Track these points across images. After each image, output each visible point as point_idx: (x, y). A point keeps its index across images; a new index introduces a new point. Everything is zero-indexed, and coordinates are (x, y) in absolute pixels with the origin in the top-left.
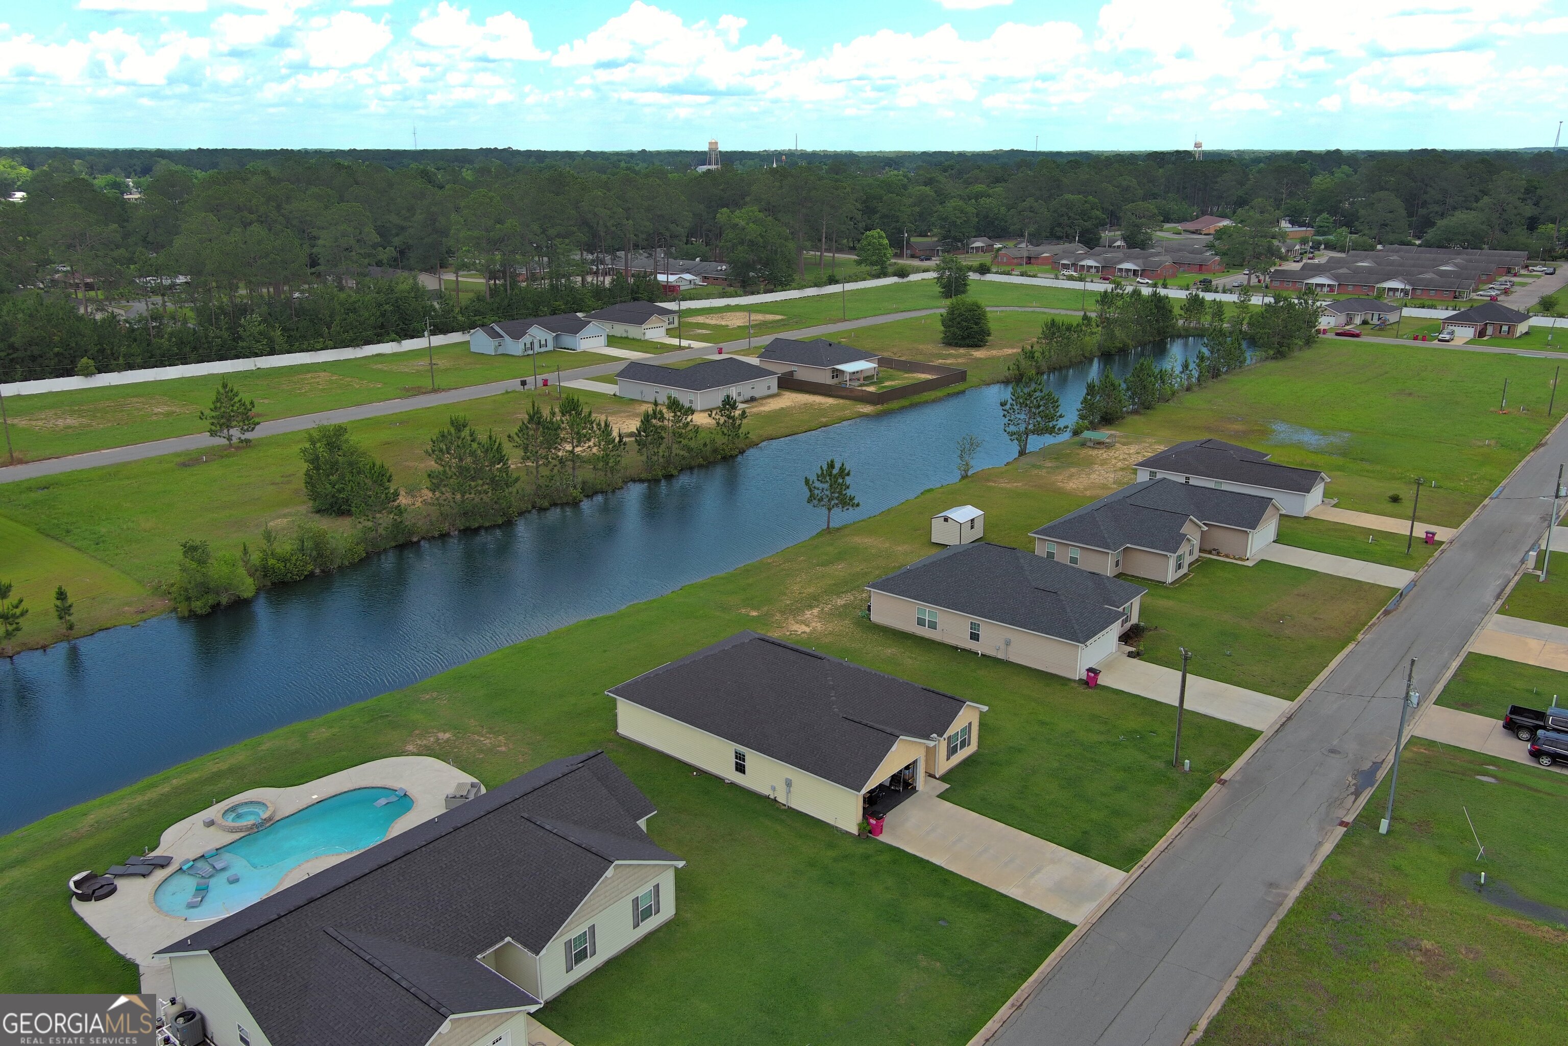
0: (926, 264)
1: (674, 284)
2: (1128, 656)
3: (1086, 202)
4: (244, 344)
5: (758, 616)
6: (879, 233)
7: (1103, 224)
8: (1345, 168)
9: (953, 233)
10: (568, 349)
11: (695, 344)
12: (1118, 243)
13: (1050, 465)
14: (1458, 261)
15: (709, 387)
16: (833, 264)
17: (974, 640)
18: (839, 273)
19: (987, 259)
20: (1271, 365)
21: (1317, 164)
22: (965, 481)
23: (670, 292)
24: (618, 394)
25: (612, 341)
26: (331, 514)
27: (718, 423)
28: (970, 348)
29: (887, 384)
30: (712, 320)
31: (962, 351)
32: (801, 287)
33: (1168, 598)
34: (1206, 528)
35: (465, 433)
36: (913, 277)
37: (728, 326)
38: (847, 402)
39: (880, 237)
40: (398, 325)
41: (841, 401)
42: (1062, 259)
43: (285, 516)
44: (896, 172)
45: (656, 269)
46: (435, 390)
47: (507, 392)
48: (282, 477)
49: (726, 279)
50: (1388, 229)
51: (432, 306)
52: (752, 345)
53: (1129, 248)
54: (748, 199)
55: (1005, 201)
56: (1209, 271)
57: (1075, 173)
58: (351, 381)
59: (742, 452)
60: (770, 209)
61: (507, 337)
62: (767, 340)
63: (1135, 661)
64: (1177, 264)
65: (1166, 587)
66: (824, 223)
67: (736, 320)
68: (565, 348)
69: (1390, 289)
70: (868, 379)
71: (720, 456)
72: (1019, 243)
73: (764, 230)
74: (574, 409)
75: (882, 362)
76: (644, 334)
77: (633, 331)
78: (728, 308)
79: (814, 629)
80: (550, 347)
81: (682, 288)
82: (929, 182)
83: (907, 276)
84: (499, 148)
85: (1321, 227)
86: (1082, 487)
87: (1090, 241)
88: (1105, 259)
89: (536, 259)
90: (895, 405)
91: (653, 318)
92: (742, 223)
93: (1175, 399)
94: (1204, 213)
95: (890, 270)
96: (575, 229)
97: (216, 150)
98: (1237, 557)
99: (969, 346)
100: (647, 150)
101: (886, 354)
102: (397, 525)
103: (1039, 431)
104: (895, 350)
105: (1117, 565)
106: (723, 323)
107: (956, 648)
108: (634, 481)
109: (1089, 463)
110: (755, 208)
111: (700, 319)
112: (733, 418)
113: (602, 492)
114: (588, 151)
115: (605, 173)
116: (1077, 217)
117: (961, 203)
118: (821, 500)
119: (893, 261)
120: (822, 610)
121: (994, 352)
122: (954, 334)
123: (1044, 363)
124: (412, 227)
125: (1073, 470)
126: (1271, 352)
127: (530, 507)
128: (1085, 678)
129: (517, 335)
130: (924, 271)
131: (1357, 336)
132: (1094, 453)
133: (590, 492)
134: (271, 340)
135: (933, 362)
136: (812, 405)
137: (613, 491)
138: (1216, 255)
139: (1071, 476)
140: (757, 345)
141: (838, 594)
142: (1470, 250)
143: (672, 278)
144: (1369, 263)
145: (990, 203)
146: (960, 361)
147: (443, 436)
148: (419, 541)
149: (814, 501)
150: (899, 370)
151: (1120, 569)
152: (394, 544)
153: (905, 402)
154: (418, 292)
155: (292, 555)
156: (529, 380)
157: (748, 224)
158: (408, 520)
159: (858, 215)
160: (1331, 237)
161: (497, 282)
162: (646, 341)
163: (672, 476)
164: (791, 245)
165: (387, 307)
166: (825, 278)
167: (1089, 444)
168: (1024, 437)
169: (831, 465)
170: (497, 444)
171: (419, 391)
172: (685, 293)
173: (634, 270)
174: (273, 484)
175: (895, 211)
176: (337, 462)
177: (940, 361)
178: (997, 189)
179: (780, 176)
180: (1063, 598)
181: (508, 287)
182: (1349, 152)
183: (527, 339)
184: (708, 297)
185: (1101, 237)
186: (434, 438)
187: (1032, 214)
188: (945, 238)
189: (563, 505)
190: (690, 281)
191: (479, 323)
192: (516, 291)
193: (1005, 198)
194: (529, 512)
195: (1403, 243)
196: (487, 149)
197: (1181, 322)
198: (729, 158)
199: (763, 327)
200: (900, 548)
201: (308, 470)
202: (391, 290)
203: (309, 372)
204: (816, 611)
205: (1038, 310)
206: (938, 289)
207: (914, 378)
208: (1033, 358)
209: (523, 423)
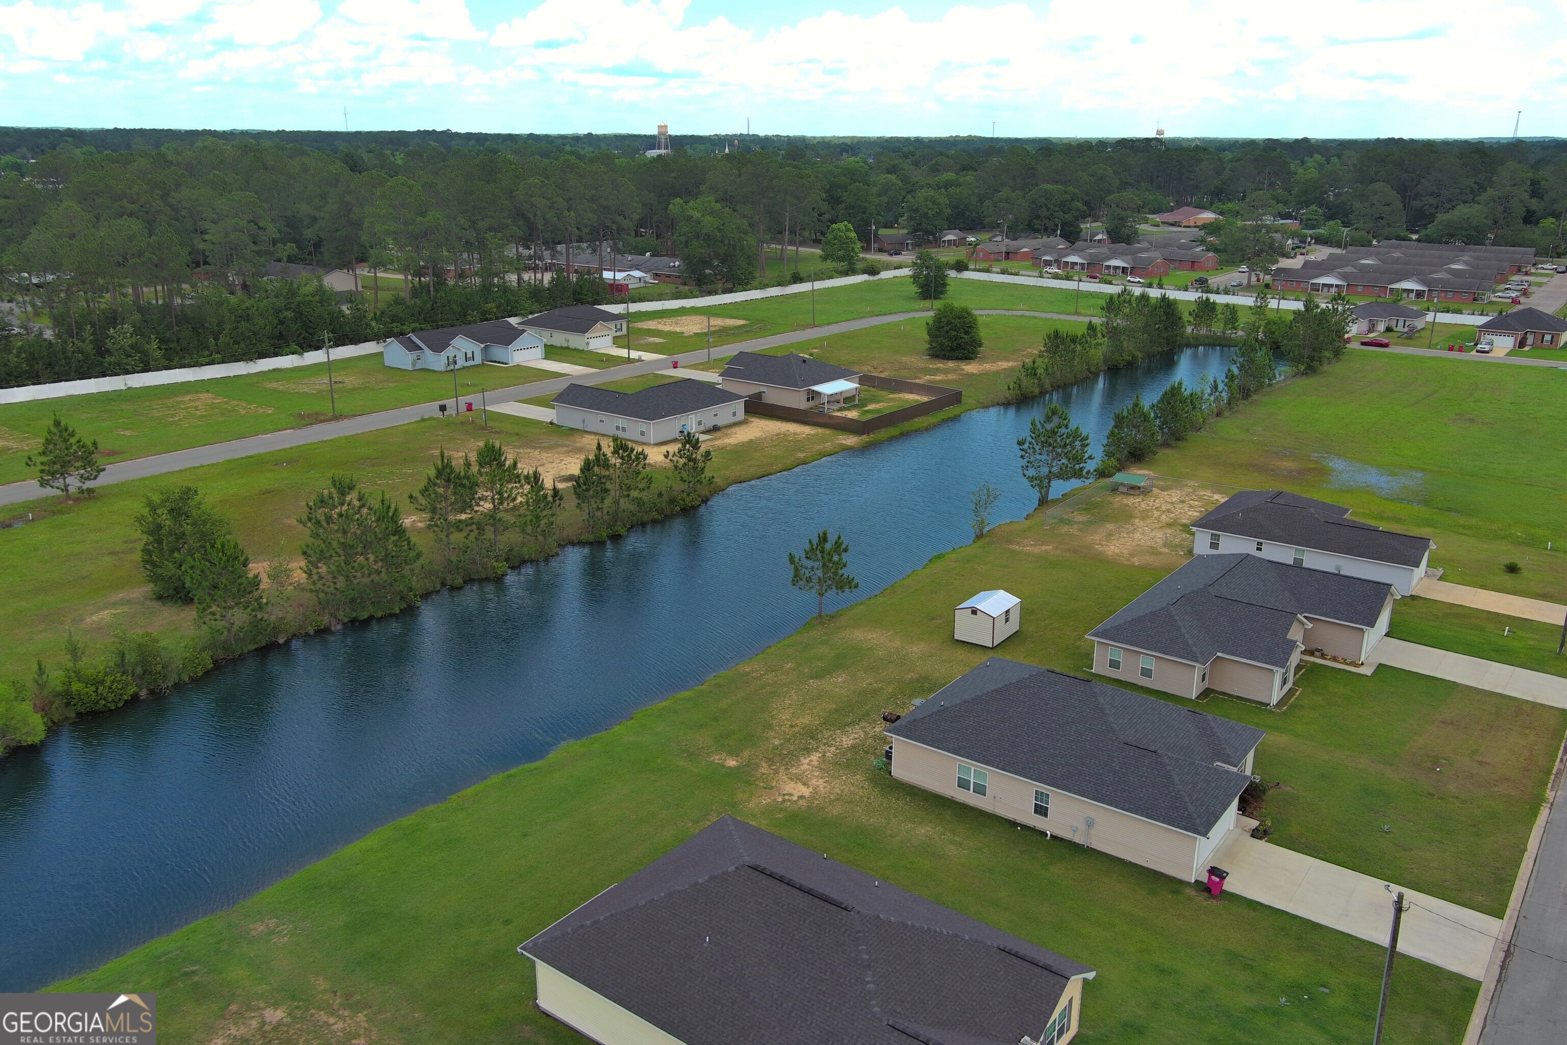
0: (896, 259)
1: (622, 282)
2: (1252, 836)
3: (1065, 192)
4: (112, 359)
5: (738, 768)
6: (845, 226)
7: (1083, 217)
8: (1317, 157)
9: (924, 226)
10: (499, 362)
11: (647, 356)
12: (1099, 237)
13: (1080, 518)
14: (1465, 258)
15: (664, 416)
16: (797, 259)
17: (1040, 814)
18: (803, 270)
19: (961, 253)
20: (1303, 382)
21: (1287, 152)
22: (980, 543)
23: (618, 292)
24: (555, 421)
25: (551, 352)
26: (176, 602)
27: (676, 467)
28: (959, 361)
29: (871, 407)
30: (665, 326)
31: (951, 364)
32: (763, 287)
33: (1278, 729)
34: (1311, 625)
35: (352, 497)
36: (885, 275)
37: (683, 333)
38: (827, 431)
39: (848, 230)
40: (300, 334)
41: (820, 430)
42: (1044, 255)
43: (115, 605)
44: (853, 158)
45: (601, 264)
46: (336, 418)
47: (423, 420)
48: (126, 542)
49: (679, 277)
50: (1383, 222)
51: (340, 311)
52: (712, 357)
53: (1113, 243)
54: (703, 188)
55: (976, 191)
56: (1202, 269)
57: (1049, 161)
58: (237, 406)
59: (705, 501)
60: (727, 199)
61: (427, 350)
62: (731, 350)
63: (1262, 845)
64: (1169, 260)
65: (1271, 712)
66: (787, 215)
67: (692, 326)
68: (495, 362)
69: (1405, 290)
70: (848, 400)
71: (678, 508)
72: (995, 236)
73: (722, 223)
74: (495, 459)
75: (865, 380)
76: (588, 344)
77: (575, 340)
78: (682, 311)
79: (816, 791)
80: (478, 360)
81: (630, 287)
82: (892, 170)
83: (878, 273)
84: (438, 130)
85: (1310, 220)
86: (1126, 552)
87: (1071, 235)
88: (1090, 254)
89: (465, 256)
90: (883, 434)
91: (598, 325)
92: (697, 215)
93: (1207, 426)
94: (1180, 204)
95: (859, 266)
96: (509, 221)
97: (134, 130)
98: (1348, 661)
99: (957, 359)
100: (594, 133)
101: (866, 369)
102: (256, 623)
103: (1063, 475)
104: (875, 363)
105: (1203, 680)
106: (678, 329)
107: (1014, 824)
108: (573, 544)
109: (1126, 516)
110: (712, 198)
111: (652, 325)
112: (695, 461)
113: (532, 561)
114: (531, 134)
115: (547, 156)
116: (1057, 209)
117: (932, 193)
118: (809, 580)
119: (861, 255)
120: (824, 755)
121: (987, 367)
122: (942, 345)
123: (1047, 381)
124: (323, 218)
125: (1110, 526)
126: (1302, 368)
127: (438, 586)
128: (1205, 880)
129: (438, 347)
130: (895, 269)
131: (1386, 345)
132: (1130, 501)
133: (517, 564)
134: (145, 354)
135: (919, 378)
136: (785, 435)
137: (546, 560)
138: (1208, 250)
139: (1110, 535)
140: (717, 357)
141: (843, 726)
142: (1472, 246)
143: (620, 276)
144: (1373, 260)
145: (961, 192)
146: (951, 377)
147: (322, 501)
148: (288, 642)
149: (801, 582)
150: (882, 389)
151: (1206, 684)
152: (252, 647)
153: (894, 431)
154: (323, 295)
155: (106, 674)
156: (450, 403)
157: (703, 216)
158: (272, 616)
159: (825, 207)
160: (1321, 231)
161: (422, 279)
162: (590, 352)
163: (619, 536)
164: (751, 240)
165: (288, 314)
166: (788, 275)
167: (1121, 489)
168: (1046, 482)
169: (823, 539)
170: (392, 510)
171: (316, 418)
172: (633, 292)
173: (577, 265)
174: (111, 553)
175: (862, 201)
176: (183, 534)
177: (928, 377)
178: (968, 178)
179: (738, 163)
180: (1165, 760)
181: (432, 289)
182: (1317, 141)
183: (450, 352)
184: (660, 297)
185: (1081, 230)
186: (311, 504)
187: (1008, 206)
188: (915, 231)
189: (483, 581)
190: (640, 279)
191: (396, 330)
192: (441, 293)
193: (976, 188)
194: (438, 592)
195: (1399, 238)
196: (424, 131)
197: (1189, 329)
198: (680, 143)
199: (723, 335)
200: (915, 649)
201: (147, 544)
202: (293, 293)
203: (188, 392)
204: (815, 757)
205: (1027, 313)
206: (914, 289)
207: (900, 400)
208: (1035, 374)
209: (429, 479)
